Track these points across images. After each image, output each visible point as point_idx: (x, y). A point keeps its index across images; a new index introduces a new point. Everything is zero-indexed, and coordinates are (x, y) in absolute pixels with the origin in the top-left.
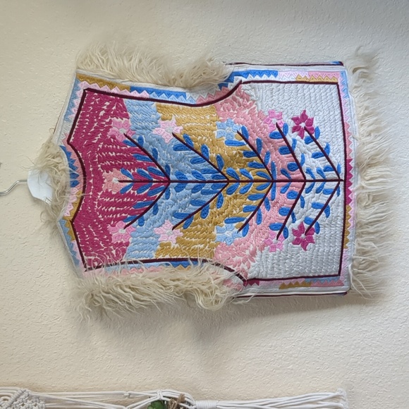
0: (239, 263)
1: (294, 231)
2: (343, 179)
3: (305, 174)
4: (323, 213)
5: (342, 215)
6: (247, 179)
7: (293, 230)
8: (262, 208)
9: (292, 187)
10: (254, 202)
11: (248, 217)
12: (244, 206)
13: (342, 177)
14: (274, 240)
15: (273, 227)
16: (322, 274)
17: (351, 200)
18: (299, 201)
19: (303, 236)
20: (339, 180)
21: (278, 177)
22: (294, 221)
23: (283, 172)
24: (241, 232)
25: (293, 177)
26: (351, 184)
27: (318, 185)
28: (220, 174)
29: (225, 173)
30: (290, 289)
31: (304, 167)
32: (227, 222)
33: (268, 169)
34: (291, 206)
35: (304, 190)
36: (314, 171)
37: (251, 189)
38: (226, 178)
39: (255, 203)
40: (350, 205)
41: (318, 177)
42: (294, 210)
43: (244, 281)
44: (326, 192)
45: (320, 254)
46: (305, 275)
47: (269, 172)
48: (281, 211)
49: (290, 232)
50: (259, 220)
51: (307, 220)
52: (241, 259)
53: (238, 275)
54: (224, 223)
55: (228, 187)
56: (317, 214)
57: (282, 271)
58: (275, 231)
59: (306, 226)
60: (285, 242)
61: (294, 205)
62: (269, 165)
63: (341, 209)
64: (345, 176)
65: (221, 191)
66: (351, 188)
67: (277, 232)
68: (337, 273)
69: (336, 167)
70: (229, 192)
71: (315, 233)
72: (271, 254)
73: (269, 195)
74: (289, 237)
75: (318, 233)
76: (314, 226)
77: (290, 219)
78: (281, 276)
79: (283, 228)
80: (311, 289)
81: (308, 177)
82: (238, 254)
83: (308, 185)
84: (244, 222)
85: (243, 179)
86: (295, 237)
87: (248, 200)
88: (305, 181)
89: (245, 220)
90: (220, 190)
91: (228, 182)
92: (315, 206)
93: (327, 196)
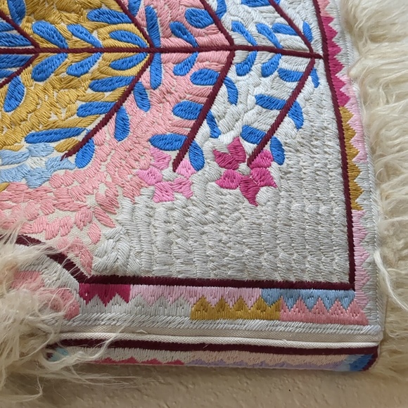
0: (66, 227)
1: (219, 156)
2: (321, 53)
3: (231, 33)
4: (287, 119)
5: (333, 127)
6: (86, 45)
7: (215, 152)
8: (130, 105)
9: (202, 61)
10: (107, 94)
11: (91, 127)
12: (79, 104)
13: (318, 49)
14: (167, 172)
15: (159, 142)
16: (307, 278)
17: (348, 99)
18: (224, 89)
19: (243, 167)
20: (312, 56)
21: (165, 42)
22: (215, 133)
23: (178, 30)
24: (72, 159)
25: (202, 40)
26: (339, 67)
27: (263, 58)
28: (15, 32)
29: (29, 31)
30: (222, 324)
31: (227, 20)
32: (32, 139)
33: (137, 25)
34: (204, 100)
35: (233, 68)
36: (252, 29)
37: (96, 66)
38: (33, 43)
39: (110, 97)
40: (347, 106)
41: (262, 41)
42: (214, 110)
43: (80, 278)
44: (285, 75)
45: (294, 216)
46: (263, 277)
47: (142, 31)
48: (181, 110)
49: (208, 156)
50: (122, 131)
51: (248, 133)
52: (73, 217)
53: (59, 258)
54: (23, 142)
55: (36, 62)
56: (272, 121)
57: (195, 257)
58: (168, 153)
59: (249, 147)
60: (197, 177)
61: (212, 98)
62: (140, 15)
63: (329, 114)
64: (325, 48)
65: (19, 73)
66: (342, 76)
67: (174, 155)
68: (346, 279)
69: (301, 27)
70: (40, 76)
71: (274, 164)
72: (160, 209)
73: (145, 80)
74: (207, 168)
75: (281, 164)
76: (267, 148)
77: (205, 128)
78: (196, 272)
79: (187, 145)
80: (281, 327)
81: (239, 39)
82: (62, 206)
83: (240, 56)
84: (80, 138)
85: (78, 46)
86: (223, 170)
87: (90, 91)
88: (232, 48)
89: (83, 134)
90: (14, 70)
91: (37, 50)
92: (265, 102)
93: (289, 84)
